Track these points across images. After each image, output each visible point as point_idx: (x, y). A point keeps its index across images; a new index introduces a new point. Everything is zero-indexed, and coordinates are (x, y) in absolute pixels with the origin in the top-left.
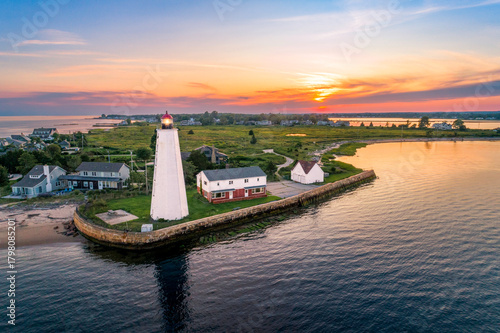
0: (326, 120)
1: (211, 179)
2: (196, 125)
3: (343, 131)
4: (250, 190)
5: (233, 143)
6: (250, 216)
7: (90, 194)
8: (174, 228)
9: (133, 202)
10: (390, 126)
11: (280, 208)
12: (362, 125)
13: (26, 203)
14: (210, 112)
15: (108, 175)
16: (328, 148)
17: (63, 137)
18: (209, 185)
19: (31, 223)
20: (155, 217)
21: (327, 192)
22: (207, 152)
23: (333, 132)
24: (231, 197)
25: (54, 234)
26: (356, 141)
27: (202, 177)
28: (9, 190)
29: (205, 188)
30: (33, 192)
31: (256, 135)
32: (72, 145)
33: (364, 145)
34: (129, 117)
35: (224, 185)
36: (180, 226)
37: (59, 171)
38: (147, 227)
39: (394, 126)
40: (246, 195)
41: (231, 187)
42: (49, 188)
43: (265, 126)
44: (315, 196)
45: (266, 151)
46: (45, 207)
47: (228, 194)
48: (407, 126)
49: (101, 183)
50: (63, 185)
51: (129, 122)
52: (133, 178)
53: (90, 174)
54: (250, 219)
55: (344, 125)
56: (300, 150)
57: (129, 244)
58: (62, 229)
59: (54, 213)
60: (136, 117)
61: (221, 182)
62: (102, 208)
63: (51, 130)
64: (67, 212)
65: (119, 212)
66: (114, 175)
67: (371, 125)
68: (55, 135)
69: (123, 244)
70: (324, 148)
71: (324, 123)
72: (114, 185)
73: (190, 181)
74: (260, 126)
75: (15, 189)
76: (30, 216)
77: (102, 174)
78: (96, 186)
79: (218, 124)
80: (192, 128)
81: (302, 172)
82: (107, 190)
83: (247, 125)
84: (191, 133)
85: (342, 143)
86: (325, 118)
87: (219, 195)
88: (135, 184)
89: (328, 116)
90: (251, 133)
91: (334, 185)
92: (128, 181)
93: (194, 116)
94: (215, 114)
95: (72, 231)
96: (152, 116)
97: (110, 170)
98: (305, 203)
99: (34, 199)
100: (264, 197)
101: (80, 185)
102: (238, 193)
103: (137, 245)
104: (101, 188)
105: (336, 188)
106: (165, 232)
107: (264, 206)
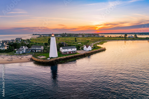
0: (98, 35)
1: (63, 49)
2: (60, 37)
3: (102, 38)
4: (73, 52)
5: (70, 41)
6: (72, 57)
7: (34, 53)
8: (55, 59)
9: (45, 54)
11: (79, 56)
13: (20, 55)
14: (64, 33)
15: (39, 48)
16: (96, 43)
17: (24, 40)
18: (62, 50)
19: (22, 58)
20: (50, 57)
21: (92, 52)
22: (63, 44)
23: (99, 38)
24: (68, 53)
25: (28, 60)
26: (104, 41)
27: (61, 48)
28: (15, 52)
29: (62, 51)
30: (21, 52)
31: (76, 39)
32: (27, 42)
33: (106, 42)
34: (41, 35)
35: (66, 50)
36: (56, 58)
37: (27, 48)
38: (48, 59)
39: (117, 37)
40: (72, 53)
41: (68, 51)
42: (24, 52)
43: (80, 37)
44: (89, 53)
45: (79, 43)
46: (25, 55)
47: (67, 52)
48: (121, 37)
49: (37, 50)
50: (27, 51)
51: (41, 36)
52: (44, 49)
53: (34, 48)
54: (72, 58)
55: (103, 37)
56: (88, 43)
57: (45, 62)
58: (29, 60)
59: (27, 56)
60: (43, 35)
61: (65, 50)
62: (38, 55)
63: (20, 38)
64: (30, 56)
65: (42, 56)
66: (40, 48)
67: (111, 36)
68: (22, 40)
69: (44, 62)
70: (95, 43)
71: (97, 36)
72: (40, 51)
73: (58, 50)
74: (79, 37)
75: (17, 52)
76: (22, 57)
77: (37, 48)
78: (36, 51)
79: (67, 37)
80: (59, 38)
81: (86, 48)
82: (38, 52)
83: (75, 37)
84: (59, 39)
85: (100, 41)
86: (98, 34)
87: (65, 53)
88: (45, 51)
89: (99, 34)
90: (75, 39)
91: (94, 51)
92: (43, 50)
93: (60, 34)
94: (66, 34)
95: (32, 60)
96: (47, 34)
97: (39, 47)
98: (86, 55)
99: (21, 54)
100: (76, 53)
101: (32, 51)
102: (70, 52)
103: (47, 62)
104: (37, 52)
105: (94, 52)
106: (53, 59)
107: (76, 55)
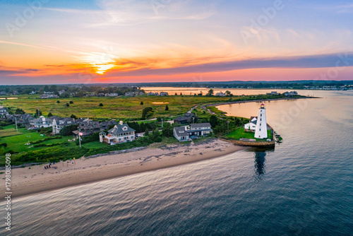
7: (198, 137)
10: (179, 94)
12: (176, 94)
15: (206, 128)
29: (253, 128)
30: (188, 138)
48: (201, 94)
49: (202, 132)
53: (198, 129)
67: (181, 94)
72: (208, 132)
75: (179, 138)
78: (200, 134)
82: (204, 134)
101: (193, 134)
